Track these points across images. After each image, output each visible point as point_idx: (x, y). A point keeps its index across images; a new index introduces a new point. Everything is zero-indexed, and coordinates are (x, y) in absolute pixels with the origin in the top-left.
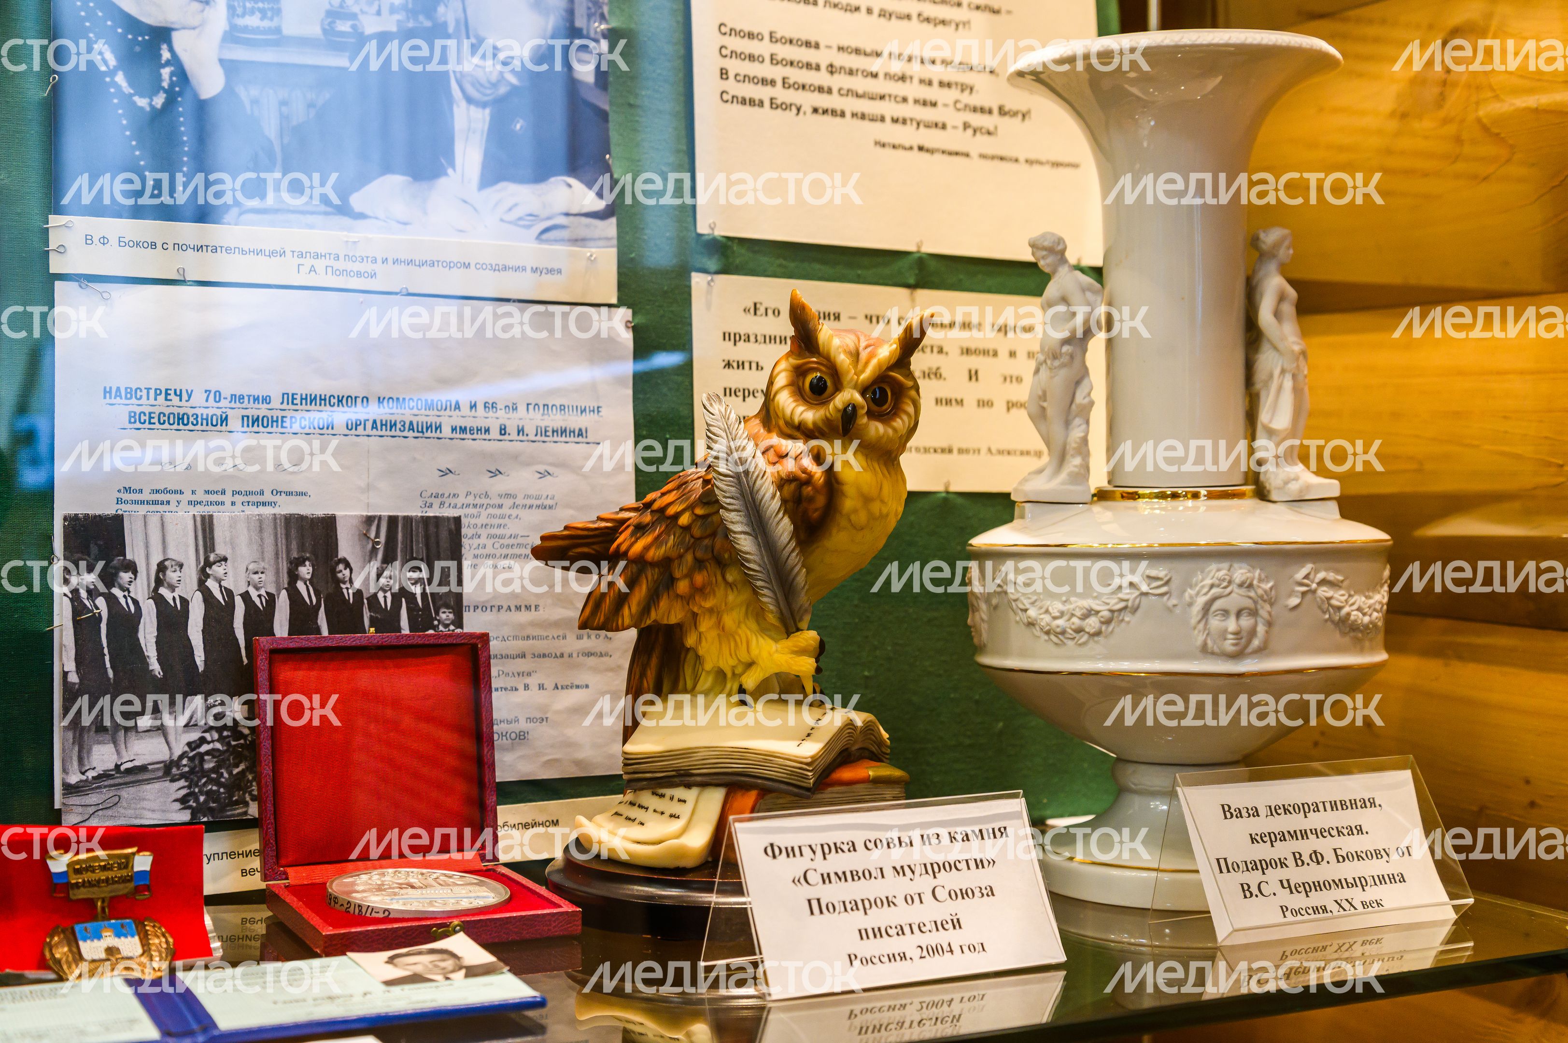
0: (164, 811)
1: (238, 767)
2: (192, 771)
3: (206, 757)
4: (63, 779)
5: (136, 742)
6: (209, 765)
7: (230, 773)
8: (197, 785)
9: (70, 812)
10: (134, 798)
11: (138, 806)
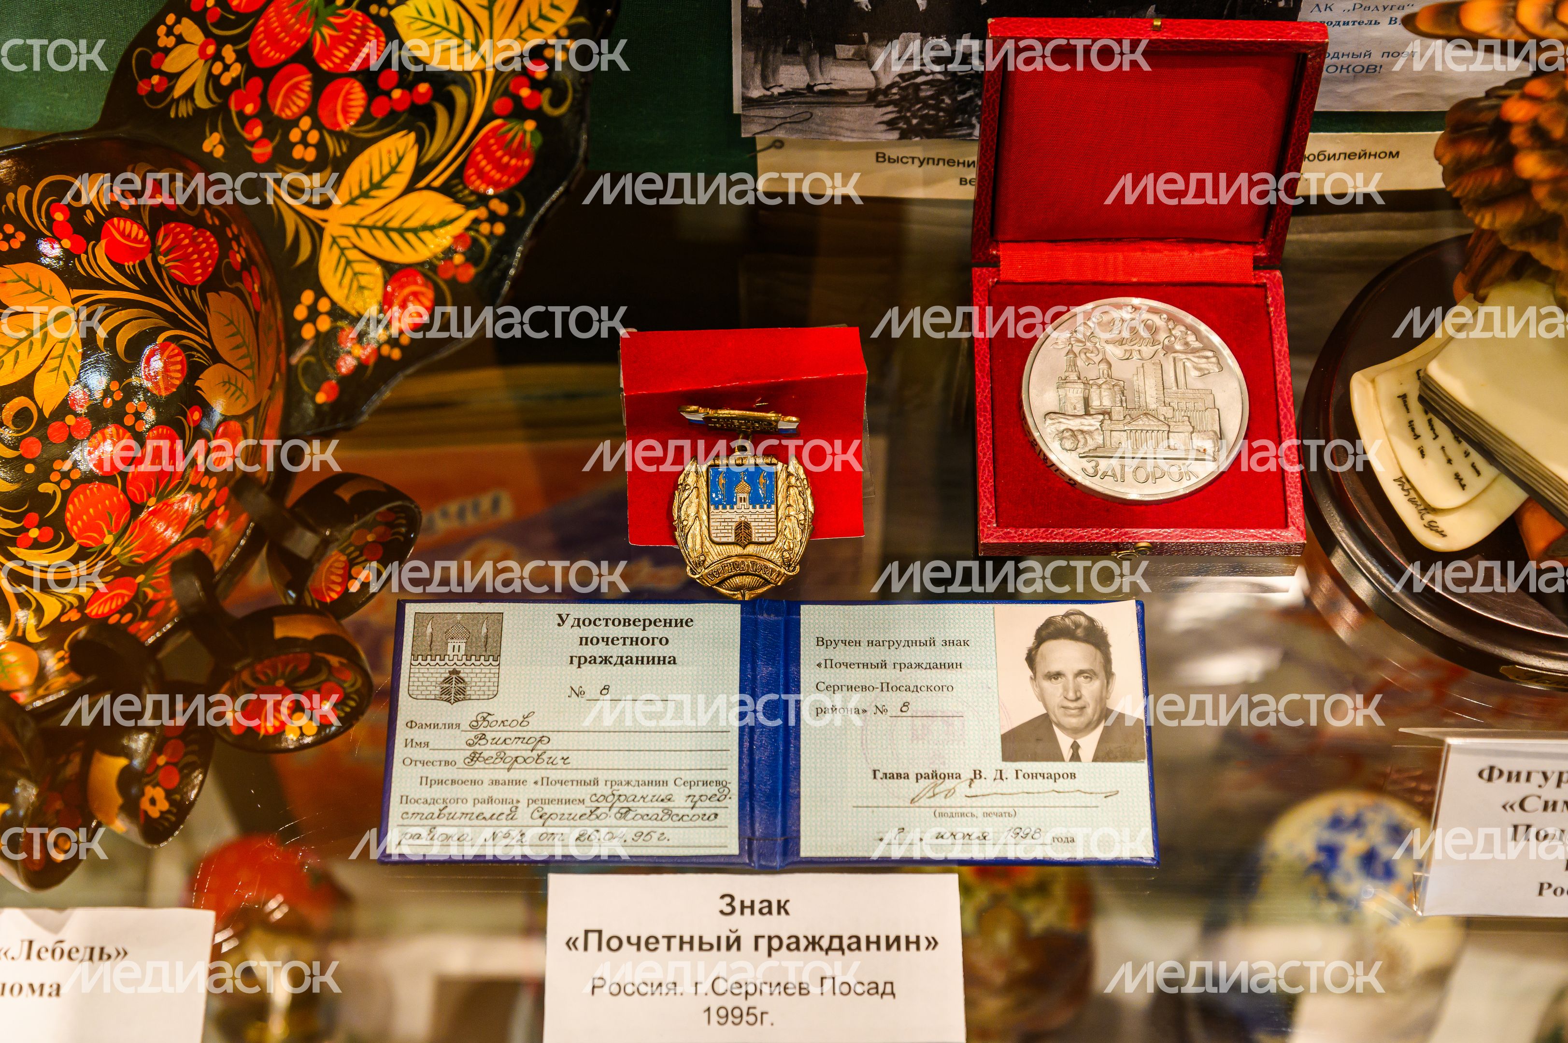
0: (865, 131)
1: (964, 93)
2: (903, 98)
3: (923, 87)
4: (743, 93)
5: (834, 68)
6: (926, 92)
7: (954, 100)
8: (909, 110)
9: (752, 122)
10: (828, 117)
11: (834, 124)
